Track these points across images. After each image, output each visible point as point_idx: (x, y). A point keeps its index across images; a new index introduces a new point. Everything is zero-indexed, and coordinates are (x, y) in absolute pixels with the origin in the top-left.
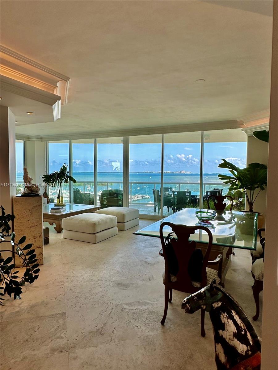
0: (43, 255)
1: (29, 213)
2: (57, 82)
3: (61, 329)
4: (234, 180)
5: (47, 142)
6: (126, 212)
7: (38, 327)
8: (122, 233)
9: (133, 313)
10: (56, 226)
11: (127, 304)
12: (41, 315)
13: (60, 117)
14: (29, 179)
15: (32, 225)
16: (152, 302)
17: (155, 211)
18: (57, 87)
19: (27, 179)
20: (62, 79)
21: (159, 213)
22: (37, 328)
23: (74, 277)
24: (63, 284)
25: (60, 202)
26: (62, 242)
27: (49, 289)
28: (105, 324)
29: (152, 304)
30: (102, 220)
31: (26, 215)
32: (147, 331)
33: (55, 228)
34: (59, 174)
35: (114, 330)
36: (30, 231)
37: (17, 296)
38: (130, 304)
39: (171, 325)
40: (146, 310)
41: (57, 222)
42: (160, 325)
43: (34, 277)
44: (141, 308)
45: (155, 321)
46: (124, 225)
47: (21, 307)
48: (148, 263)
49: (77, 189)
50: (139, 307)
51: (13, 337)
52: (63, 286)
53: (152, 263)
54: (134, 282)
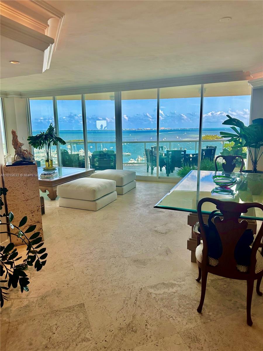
0: (42, 230)
1: (23, 185)
2: (48, 19)
3: (84, 327)
4: (237, 138)
5: (28, 99)
6: (124, 175)
7: (55, 326)
8: (121, 198)
9: (162, 299)
10: (49, 193)
11: (152, 287)
12: (56, 309)
13: (49, 68)
14: (19, 144)
15: (28, 198)
16: (179, 283)
17: (148, 171)
18: (48, 26)
19: (17, 144)
20: (55, 15)
21: (152, 173)
22: (54, 328)
23: (82, 254)
24: (72, 265)
25: (49, 166)
26: (58, 211)
27: (57, 272)
28: (134, 316)
29: (179, 286)
30: (102, 186)
31: (19, 187)
32: (185, 324)
33: (48, 195)
34: (46, 135)
35: (147, 324)
36: (26, 205)
37: (25, 288)
38: (155, 287)
39: (209, 312)
40: (176, 294)
41: (50, 189)
42: (197, 313)
43: (41, 263)
44: (169, 292)
45: (190, 308)
46: (123, 189)
47: (29, 299)
48: (160, 233)
49: (65, 150)
50: (166, 290)
51: (28, 343)
52: (72, 267)
53: (163, 232)
54: (151, 258)
